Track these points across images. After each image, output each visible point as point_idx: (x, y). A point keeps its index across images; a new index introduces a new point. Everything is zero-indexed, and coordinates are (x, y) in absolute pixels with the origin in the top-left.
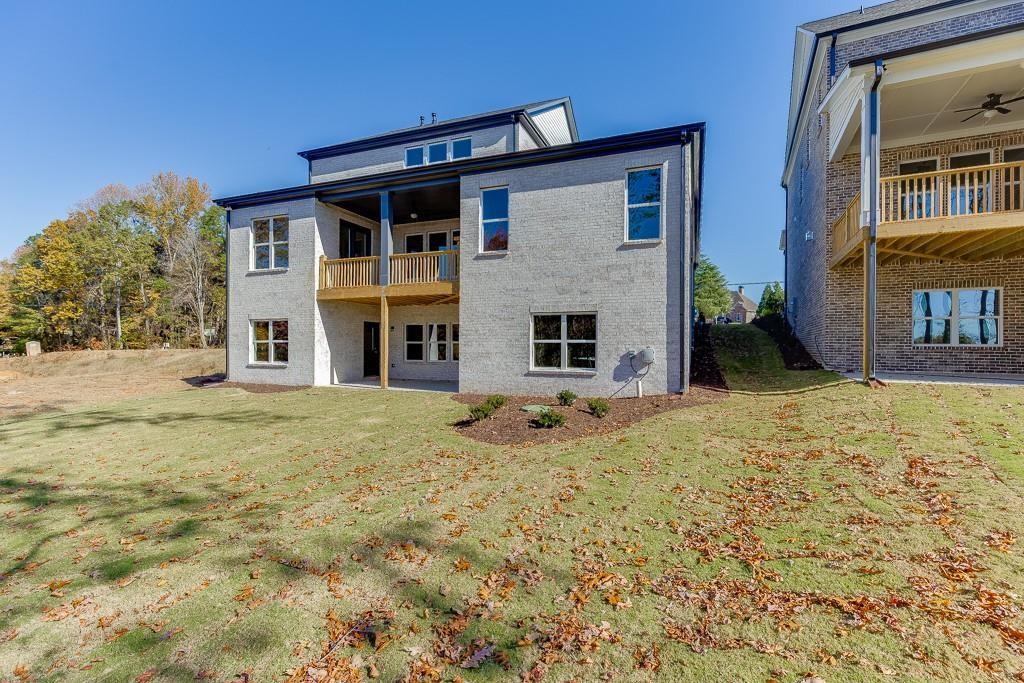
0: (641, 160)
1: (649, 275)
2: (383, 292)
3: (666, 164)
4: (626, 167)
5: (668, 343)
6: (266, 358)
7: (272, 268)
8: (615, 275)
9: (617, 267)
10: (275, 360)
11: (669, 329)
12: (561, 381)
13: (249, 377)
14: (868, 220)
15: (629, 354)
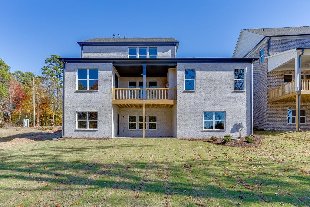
0: (239, 66)
1: (241, 101)
2: (144, 102)
3: (246, 68)
4: (235, 67)
5: (247, 121)
6: (85, 127)
7: (88, 90)
8: (231, 100)
9: (231, 98)
10: (90, 128)
11: (247, 117)
12: (214, 133)
13: (76, 135)
14: (298, 89)
15: (236, 124)
